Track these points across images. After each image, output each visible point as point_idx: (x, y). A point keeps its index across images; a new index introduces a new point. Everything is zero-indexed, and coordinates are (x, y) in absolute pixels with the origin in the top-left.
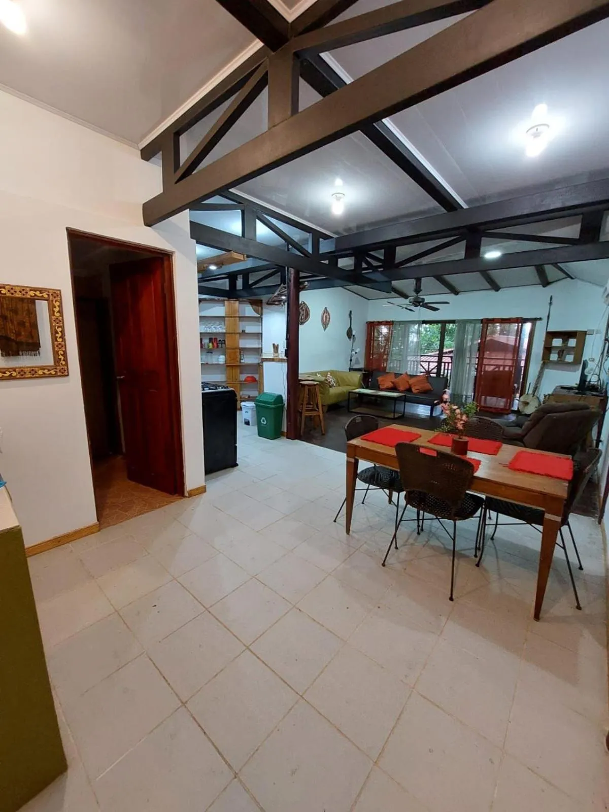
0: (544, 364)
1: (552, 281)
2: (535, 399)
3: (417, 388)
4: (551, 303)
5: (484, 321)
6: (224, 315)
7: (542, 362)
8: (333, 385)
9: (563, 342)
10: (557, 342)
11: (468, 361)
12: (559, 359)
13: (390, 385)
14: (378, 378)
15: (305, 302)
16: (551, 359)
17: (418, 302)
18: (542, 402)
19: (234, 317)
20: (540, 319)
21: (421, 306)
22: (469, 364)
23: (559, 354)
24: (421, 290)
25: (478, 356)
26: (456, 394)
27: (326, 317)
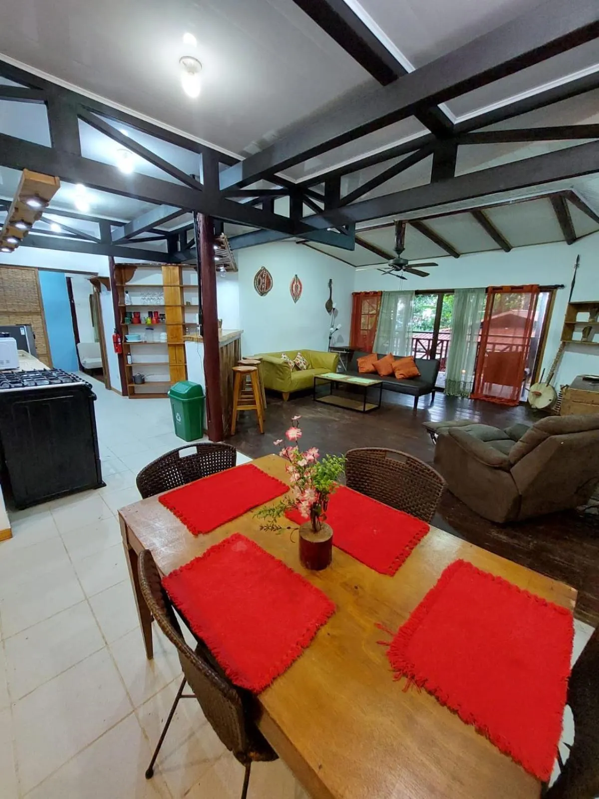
0: (564, 344)
1: (579, 236)
2: (549, 389)
3: (401, 372)
4: (577, 266)
5: (489, 290)
6: (162, 284)
7: (561, 342)
8: (302, 367)
9: (591, 317)
10: (583, 317)
11: (468, 338)
12: (584, 339)
13: (370, 368)
14: (358, 360)
15: (266, 267)
16: (573, 339)
17: (399, 265)
18: (558, 394)
19: (174, 286)
20: (562, 286)
21: (404, 270)
22: (470, 342)
23: (584, 332)
24: (404, 249)
25: (480, 334)
26: (452, 379)
27: (296, 286)
